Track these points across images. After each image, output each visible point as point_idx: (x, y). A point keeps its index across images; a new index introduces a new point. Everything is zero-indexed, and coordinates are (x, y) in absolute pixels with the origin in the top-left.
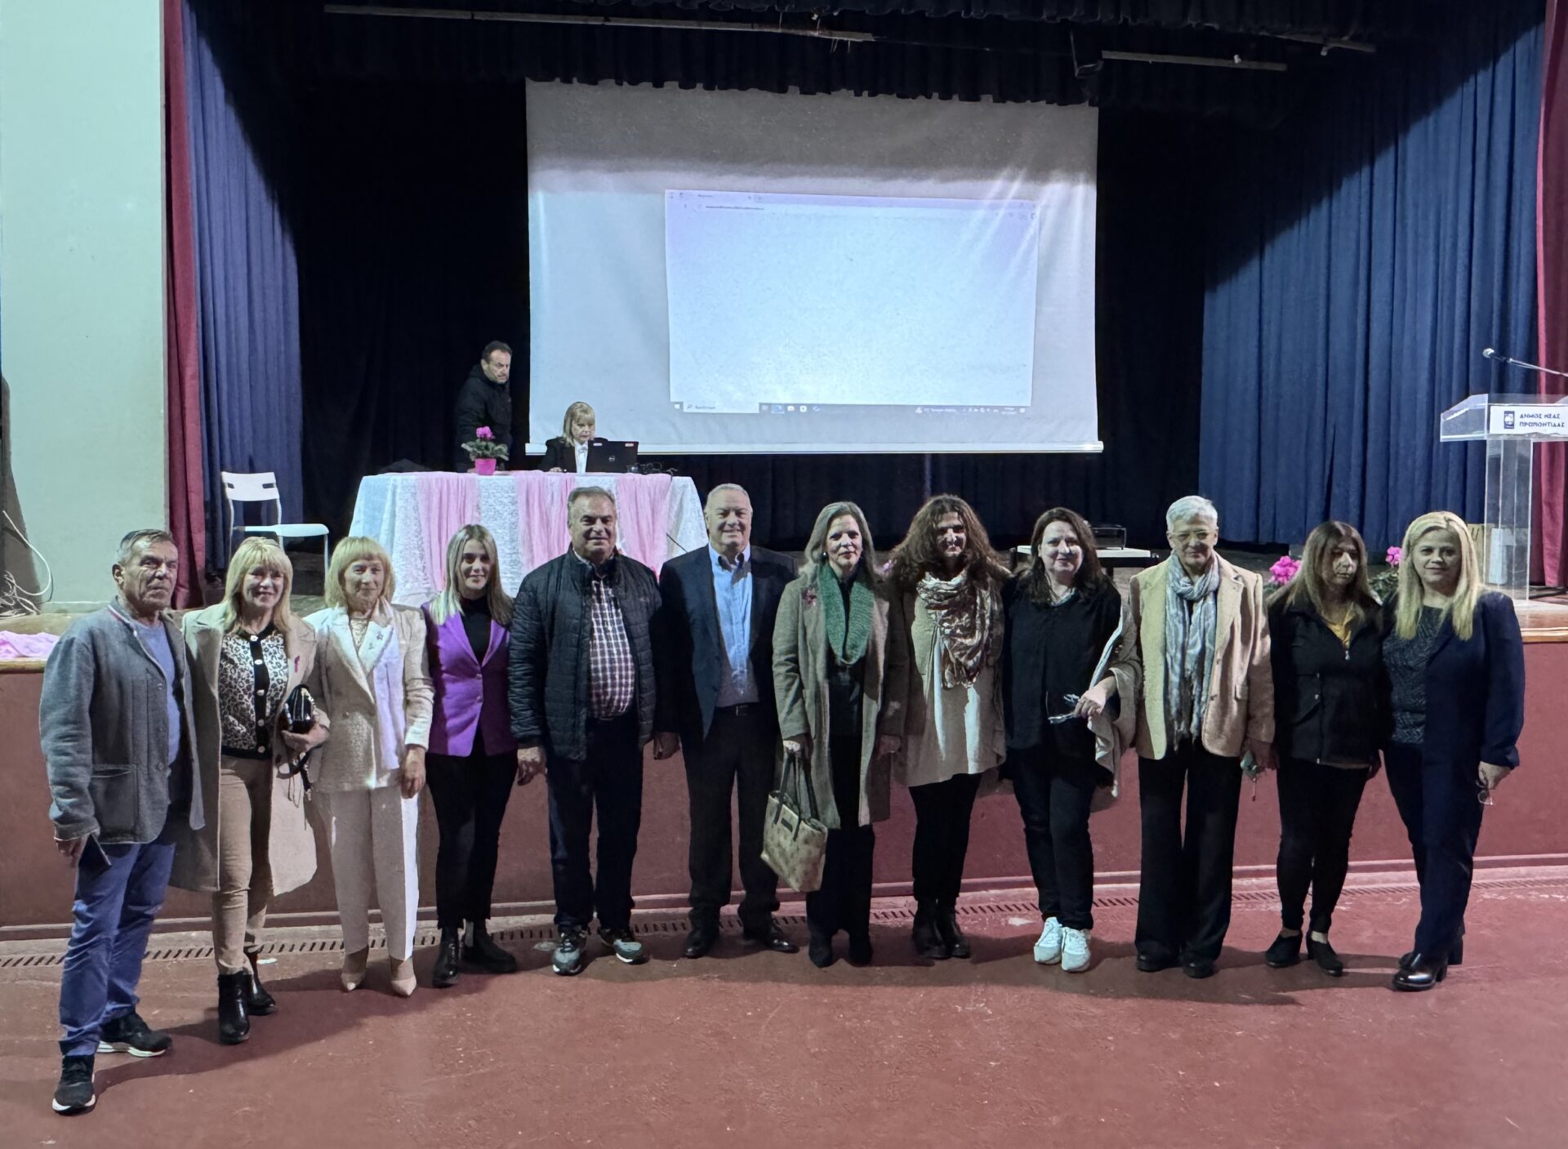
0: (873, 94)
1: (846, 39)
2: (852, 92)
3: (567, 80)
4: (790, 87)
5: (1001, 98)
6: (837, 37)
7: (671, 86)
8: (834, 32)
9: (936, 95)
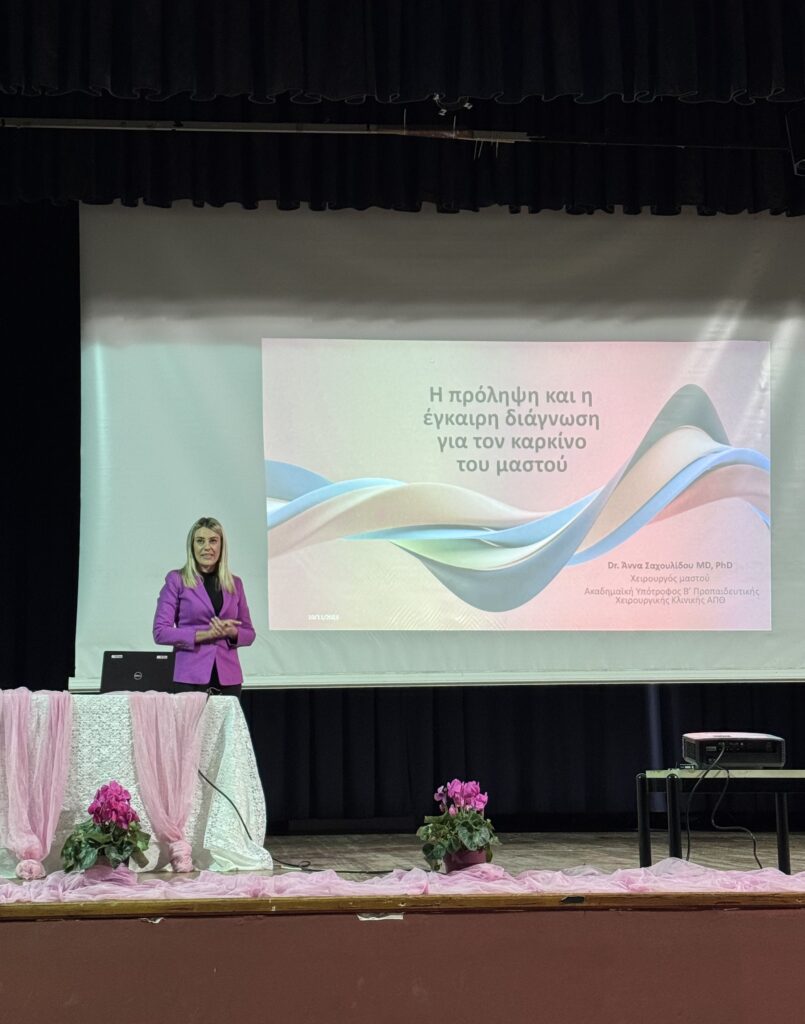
0: (534, 210)
1: (492, 141)
2: (506, 207)
3: (130, 202)
4: (424, 204)
5: (707, 209)
6: (480, 138)
7: (267, 206)
8: (476, 132)
9: (619, 208)
